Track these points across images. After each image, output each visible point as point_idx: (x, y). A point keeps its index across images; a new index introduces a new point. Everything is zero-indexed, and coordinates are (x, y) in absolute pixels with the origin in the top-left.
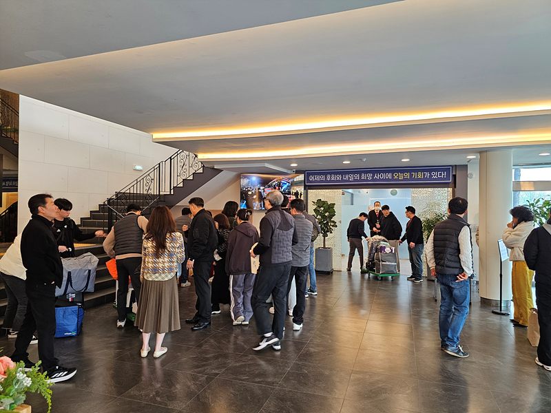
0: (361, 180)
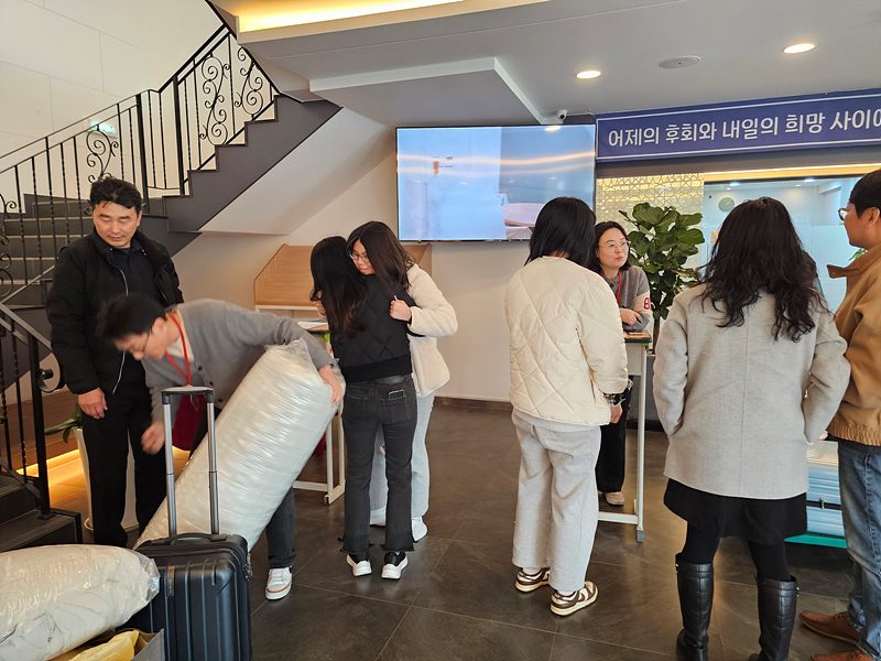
0: (783, 135)
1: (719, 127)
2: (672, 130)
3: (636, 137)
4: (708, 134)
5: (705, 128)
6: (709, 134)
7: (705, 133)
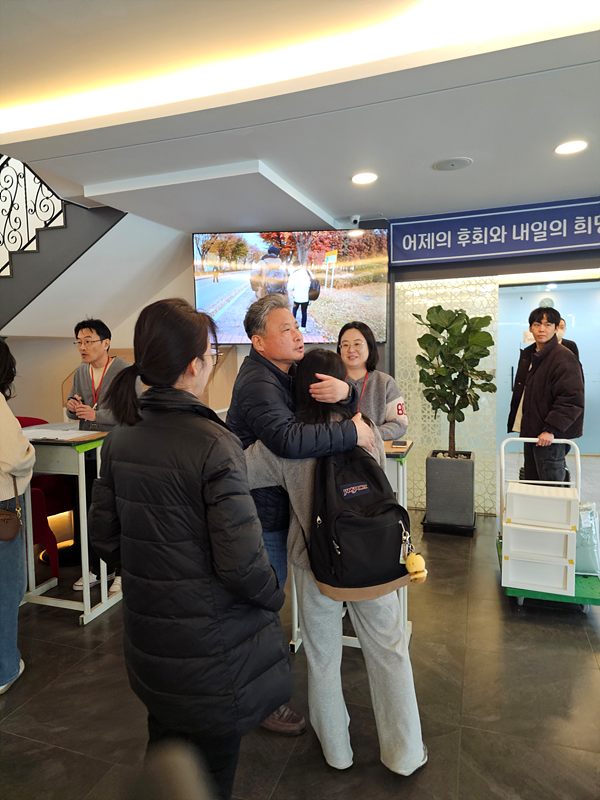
0: (572, 237)
1: (509, 230)
2: (464, 234)
3: (429, 241)
4: (498, 238)
5: (495, 232)
6: (500, 237)
7: (495, 236)
